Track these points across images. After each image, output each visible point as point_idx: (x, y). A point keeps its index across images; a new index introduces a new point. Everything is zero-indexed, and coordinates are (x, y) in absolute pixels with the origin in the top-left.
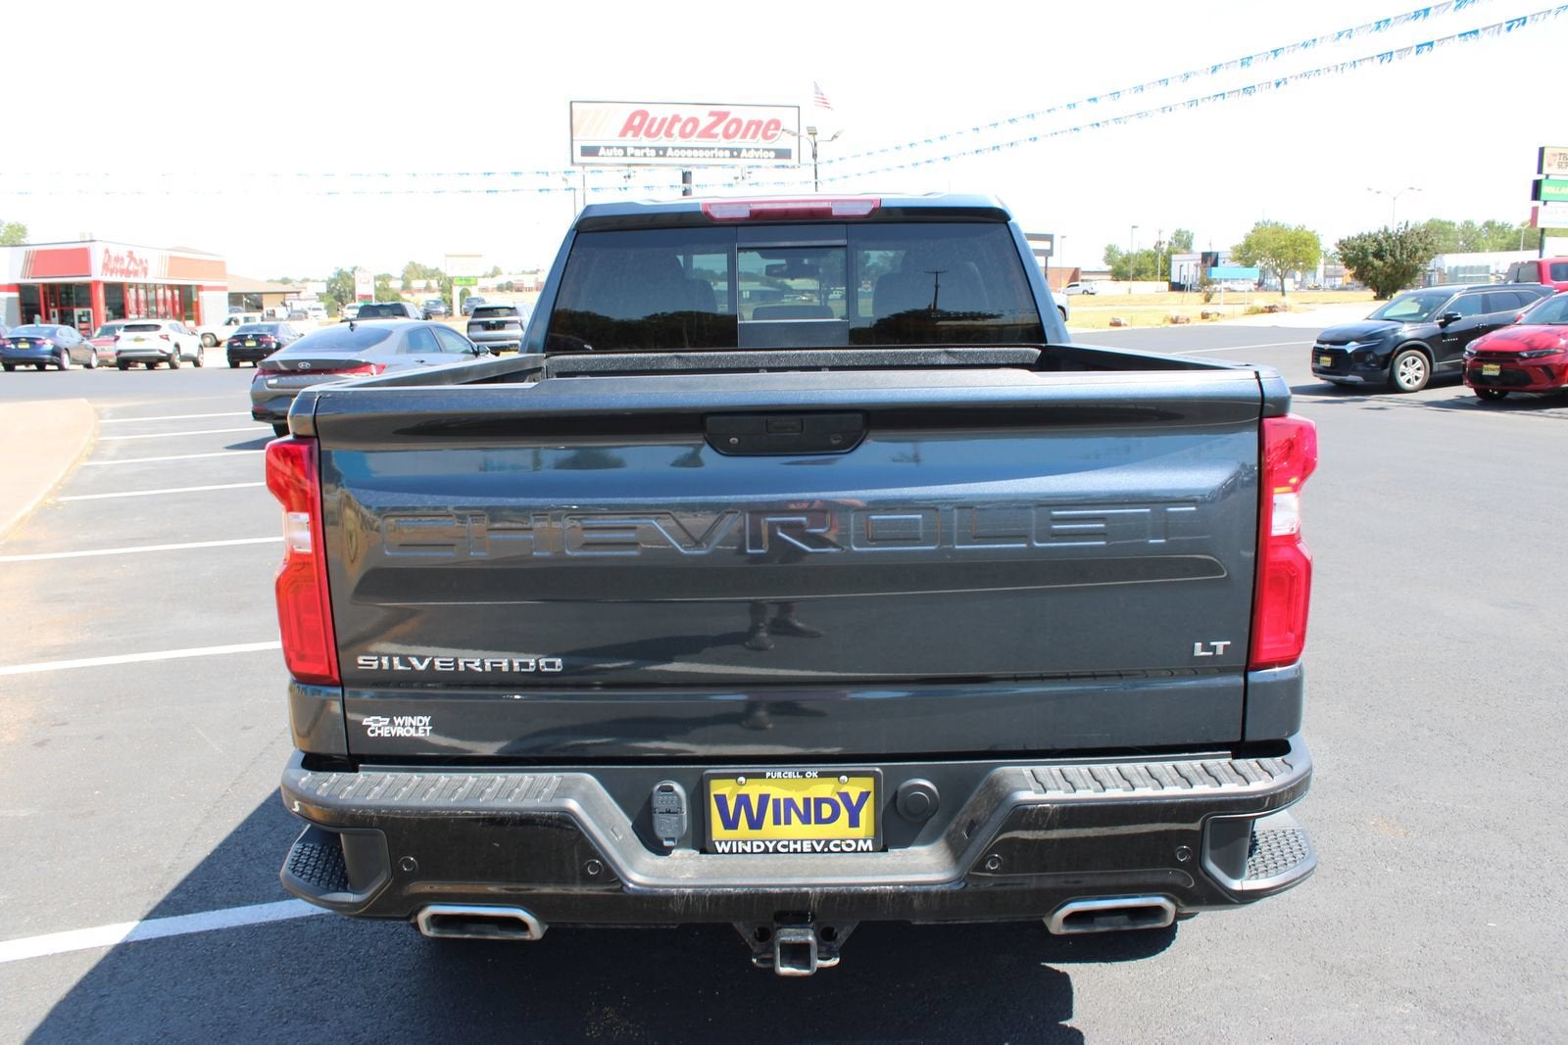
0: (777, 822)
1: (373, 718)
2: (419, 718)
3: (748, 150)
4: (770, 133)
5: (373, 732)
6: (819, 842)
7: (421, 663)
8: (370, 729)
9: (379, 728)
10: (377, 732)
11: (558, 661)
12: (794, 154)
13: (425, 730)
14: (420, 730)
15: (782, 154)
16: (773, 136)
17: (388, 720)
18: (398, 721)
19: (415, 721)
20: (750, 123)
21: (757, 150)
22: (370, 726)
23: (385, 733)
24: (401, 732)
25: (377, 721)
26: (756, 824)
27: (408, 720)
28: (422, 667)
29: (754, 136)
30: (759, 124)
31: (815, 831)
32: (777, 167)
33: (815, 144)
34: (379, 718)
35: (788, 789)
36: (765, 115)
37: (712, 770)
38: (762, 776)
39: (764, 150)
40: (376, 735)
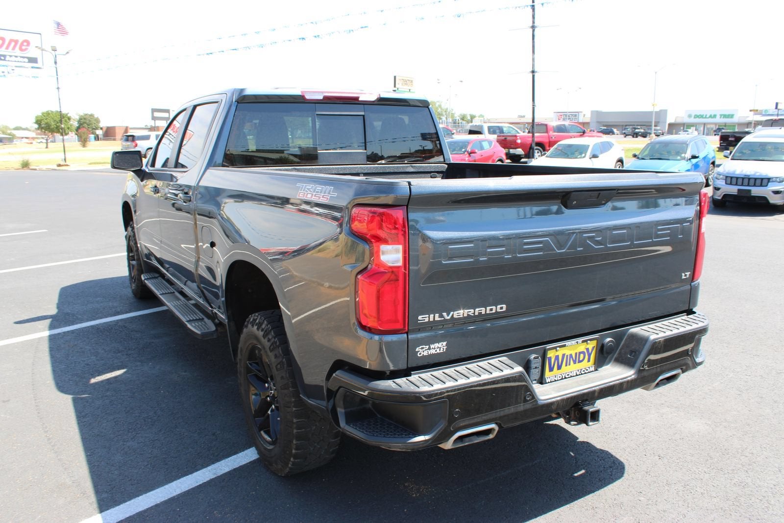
0: (566, 365)
1: (420, 347)
2: (442, 343)
3: (11, 56)
4: (24, 48)
5: (420, 354)
6: (578, 370)
7: (448, 316)
8: (419, 353)
9: (423, 351)
10: (422, 353)
11: (504, 306)
12: (39, 60)
13: (444, 349)
14: (442, 349)
15: (33, 60)
16: (26, 49)
17: (428, 347)
18: (432, 346)
19: (440, 345)
20: (11, 41)
21: (16, 57)
22: (419, 351)
23: (425, 353)
24: (433, 351)
25: (422, 348)
26: (559, 368)
27: (437, 345)
28: (449, 318)
29: (14, 48)
30: (16, 42)
31: (579, 366)
32: (32, 67)
33: (56, 57)
34: (424, 346)
35: (570, 350)
36: (21, 37)
37: (549, 346)
38: (564, 346)
39: (21, 57)
40: (422, 355)
